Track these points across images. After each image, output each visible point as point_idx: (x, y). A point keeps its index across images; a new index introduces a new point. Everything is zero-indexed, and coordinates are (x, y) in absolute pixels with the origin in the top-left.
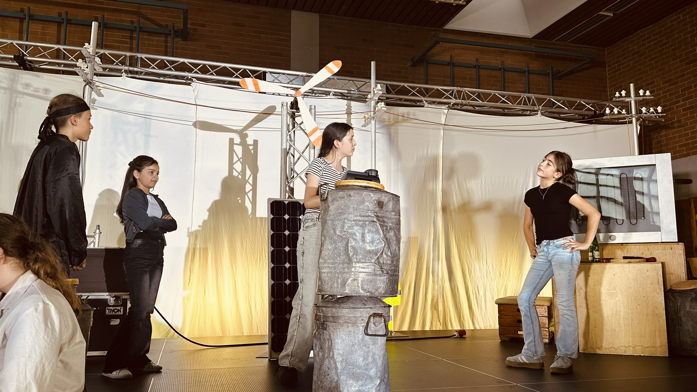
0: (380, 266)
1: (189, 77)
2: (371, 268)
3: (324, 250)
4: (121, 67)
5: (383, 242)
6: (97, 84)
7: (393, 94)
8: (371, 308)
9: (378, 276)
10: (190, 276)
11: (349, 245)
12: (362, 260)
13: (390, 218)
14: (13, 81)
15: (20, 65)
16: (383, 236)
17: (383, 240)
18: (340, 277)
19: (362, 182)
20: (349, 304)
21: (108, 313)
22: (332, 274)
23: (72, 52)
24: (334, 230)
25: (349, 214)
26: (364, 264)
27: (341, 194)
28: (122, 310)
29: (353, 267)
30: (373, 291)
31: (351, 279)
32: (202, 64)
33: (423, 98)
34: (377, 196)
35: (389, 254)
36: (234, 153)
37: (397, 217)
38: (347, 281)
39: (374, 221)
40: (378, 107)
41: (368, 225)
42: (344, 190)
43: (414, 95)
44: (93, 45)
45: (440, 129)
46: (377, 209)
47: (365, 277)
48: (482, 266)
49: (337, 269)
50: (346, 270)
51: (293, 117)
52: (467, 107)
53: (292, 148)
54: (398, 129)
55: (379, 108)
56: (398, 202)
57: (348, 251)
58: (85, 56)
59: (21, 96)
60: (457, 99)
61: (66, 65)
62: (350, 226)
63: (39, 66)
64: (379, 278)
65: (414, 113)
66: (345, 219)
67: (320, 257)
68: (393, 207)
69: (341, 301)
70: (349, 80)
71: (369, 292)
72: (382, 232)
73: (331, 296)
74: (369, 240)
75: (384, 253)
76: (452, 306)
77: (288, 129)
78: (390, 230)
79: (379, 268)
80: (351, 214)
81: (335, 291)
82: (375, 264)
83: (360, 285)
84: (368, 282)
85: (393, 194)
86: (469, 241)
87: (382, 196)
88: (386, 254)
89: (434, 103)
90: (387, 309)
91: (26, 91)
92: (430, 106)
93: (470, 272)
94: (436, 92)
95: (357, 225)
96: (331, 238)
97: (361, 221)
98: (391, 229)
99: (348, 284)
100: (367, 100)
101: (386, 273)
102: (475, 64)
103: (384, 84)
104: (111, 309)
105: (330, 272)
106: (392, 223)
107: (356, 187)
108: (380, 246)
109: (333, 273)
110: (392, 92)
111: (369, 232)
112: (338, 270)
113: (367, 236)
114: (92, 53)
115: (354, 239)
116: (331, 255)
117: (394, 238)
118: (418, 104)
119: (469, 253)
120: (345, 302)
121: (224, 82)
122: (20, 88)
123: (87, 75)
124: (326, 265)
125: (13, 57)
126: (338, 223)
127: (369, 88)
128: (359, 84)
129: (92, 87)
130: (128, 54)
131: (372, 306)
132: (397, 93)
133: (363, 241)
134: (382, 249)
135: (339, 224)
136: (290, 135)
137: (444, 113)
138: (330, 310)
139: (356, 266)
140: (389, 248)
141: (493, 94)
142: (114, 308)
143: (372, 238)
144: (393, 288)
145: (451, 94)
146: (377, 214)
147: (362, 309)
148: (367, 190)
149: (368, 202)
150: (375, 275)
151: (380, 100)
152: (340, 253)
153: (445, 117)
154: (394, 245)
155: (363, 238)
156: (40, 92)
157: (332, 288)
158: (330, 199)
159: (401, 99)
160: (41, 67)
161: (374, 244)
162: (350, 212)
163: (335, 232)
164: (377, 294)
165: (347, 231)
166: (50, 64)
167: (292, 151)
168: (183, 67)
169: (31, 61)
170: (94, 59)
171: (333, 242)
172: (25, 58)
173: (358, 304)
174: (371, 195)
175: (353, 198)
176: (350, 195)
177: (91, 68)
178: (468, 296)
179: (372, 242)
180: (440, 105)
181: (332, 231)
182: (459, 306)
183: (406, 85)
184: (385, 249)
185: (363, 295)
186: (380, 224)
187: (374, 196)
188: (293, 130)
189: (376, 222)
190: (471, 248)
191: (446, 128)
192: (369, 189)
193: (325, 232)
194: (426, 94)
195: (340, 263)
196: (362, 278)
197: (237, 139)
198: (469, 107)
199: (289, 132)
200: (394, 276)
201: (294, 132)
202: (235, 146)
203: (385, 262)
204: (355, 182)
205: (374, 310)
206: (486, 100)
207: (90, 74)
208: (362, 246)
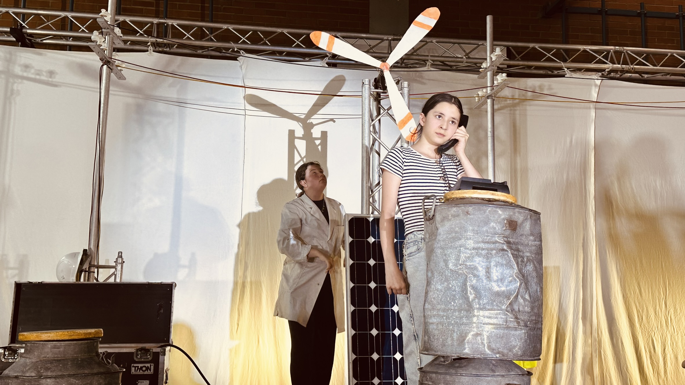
0: (514, 315)
1: (236, 49)
2: (502, 318)
3: (431, 292)
4: (147, 39)
5: (518, 280)
6: (117, 63)
7: (518, 60)
8: (503, 376)
9: (512, 330)
10: (238, 320)
11: (468, 284)
12: (487, 307)
13: (527, 245)
14: (9, 61)
15: (18, 40)
16: (517, 271)
17: (518, 278)
18: (456, 330)
19: (484, 193)
20: (470, 369)
21: (134, 372)
22: (444, 325)
23: (83, 21)
24: (446, 262)
25: (467, 239)
26: (490, 312)
27: (454, 211)
28: (152, 367)
29: (474, 316)
30: (505, 351)
31: (472, 333)
32: (252, 30)
33: (563, 64)
34: (508, 213)
35: (527, 297)
36: (295, 150)
37: (538, 243)
38: (466, 336)
39: (503, 250)
40: (497, 80)
41: (495, 255)
42: (458, 206)
43: (549, 60)
44: (111, 11)
45: (590, 108)
46: (508, 232)
47: (493, 330)
48: (660, 311)
49: (451, 318)
50: (465, 321)
51: (378, 100)
52: (631, 75)
53: (377, 143)
54: (526, 110)
55: (499, 82)
56: (539, 221)
57: (466, 293)
58: (101, 26)
59: (20, 80)
60: (615, 64)
61: (75, 39)
62: (469, 257)
63: (42, 40)
64: (513, 332)
65: (550, 86)
66: (461, 247)
67: (425, 301)
68: (530, 229)
69: (457, 365)
70: (454, 43)
71: (499, 353)
72: (516, 266)
73: (443, 357)
74: (497, 277)
75: (519, 296)
76: (613, 369)
77: (371, 116)
78: (527, 263)
79: (513, 317)
80: (470, 239)
81: (449, 351)
82: (507, 311)
83: (485, 342)
84: (497, 338)
85: (531, 210)
86: (638, 273)
87: (514, 213)
88: (522, 297)
89: (579, 70)
90: (525, 378)
91: (25, 74)
92: (574, 75)
93: (640, 318)
94: (583, 53)
95: (479, 255)
96: (441, 274)
97: (484, 249)
98: (528, 260)
99: (468, 340)
100: (481, 70)
101: (523, 325)
102: (639, 11)
103: (505, 46)
104: (138, 367)
105: (441, 322)
106: (531, 252)
107: (475, 200)
108: (514, 286)
109: (446, 324)
110: (516, 57)
111: (496, 266)
112: (452, 320)
113: (494, 271)
114: (110, 22)
115: (475, 276)
116: (442, 298)
117: (534, 274)
118: (556, 72)
119: (638, 291)
120: (465, 366)
121: (281, 53)
122: (18, 70)
123: (104, 51)
124: (435, 313)
125: (9, 30)
126: (451, 253)
127: (484, 54)
128: (468, 48)
129: (111, 67)
130: (156, 21)
131: (504, 374)
132: (523, 59)
133: (488, 277)
134: (517, 290)
135: (453, 254)
136: (374, 126)
137: (596, 85)
138: (442, 378)
139: (480, 315)
140: (527, 288)
141: (669, 54)
142: (142, 365)
143: (502, 273)
144: (535, 347)
145: (606, 57)
146: (509, 239)
147: (489, 378)
148: (493, 204)
149: (494, 222)
150: (508, 328)
151: (500, 70)
152: (454, 296)
153: (597, 90)
154: (533, 285)
155: (487, 274)
156: (43, 75)
157: (445, 345)
158: (438, 217)
159: (529, 67)
160: (44, 41)
161: (505, 283)
162: (468, 237)
163: (447, 265)
164: (510, 356)
165: (465, 263)
166: (55, 37)
167: (376, 147)
168: (227, 36)
169: (31, 35)
170: (114, 29)
171: (444, 279)
172: (24, 30)
173: (483, 370)
174: (498, 211)
175: (472, 216)
176: (467, 212)
177: (109, 43)
178: (638, 354)
179: (502, 280)
180: (590, 73)
181: (442, 264)
182: (625, 370)
183: (537, 46)
184: (521, 290)
185: (491, 356)
186: (512, 254)
187: (502, 214)
188: (378, 118)
189: (507, 251)
190: (641, 284)
191: (600, 107)
192: (495, 203)
193: (432, 264)
194: (567, 58)
195: (455, 310)
196: (488, 332)
197: (299, 132)
198: (633, 75)
199: (373, 120)
200: (535, 329)
201: (379, 120)
202: (296, 140)
203: (521, 309)
204: (474, 193)
205: (507, 379)
206: (659, 65)
207: (109, 49)
208: (487, 286)
